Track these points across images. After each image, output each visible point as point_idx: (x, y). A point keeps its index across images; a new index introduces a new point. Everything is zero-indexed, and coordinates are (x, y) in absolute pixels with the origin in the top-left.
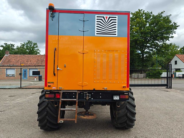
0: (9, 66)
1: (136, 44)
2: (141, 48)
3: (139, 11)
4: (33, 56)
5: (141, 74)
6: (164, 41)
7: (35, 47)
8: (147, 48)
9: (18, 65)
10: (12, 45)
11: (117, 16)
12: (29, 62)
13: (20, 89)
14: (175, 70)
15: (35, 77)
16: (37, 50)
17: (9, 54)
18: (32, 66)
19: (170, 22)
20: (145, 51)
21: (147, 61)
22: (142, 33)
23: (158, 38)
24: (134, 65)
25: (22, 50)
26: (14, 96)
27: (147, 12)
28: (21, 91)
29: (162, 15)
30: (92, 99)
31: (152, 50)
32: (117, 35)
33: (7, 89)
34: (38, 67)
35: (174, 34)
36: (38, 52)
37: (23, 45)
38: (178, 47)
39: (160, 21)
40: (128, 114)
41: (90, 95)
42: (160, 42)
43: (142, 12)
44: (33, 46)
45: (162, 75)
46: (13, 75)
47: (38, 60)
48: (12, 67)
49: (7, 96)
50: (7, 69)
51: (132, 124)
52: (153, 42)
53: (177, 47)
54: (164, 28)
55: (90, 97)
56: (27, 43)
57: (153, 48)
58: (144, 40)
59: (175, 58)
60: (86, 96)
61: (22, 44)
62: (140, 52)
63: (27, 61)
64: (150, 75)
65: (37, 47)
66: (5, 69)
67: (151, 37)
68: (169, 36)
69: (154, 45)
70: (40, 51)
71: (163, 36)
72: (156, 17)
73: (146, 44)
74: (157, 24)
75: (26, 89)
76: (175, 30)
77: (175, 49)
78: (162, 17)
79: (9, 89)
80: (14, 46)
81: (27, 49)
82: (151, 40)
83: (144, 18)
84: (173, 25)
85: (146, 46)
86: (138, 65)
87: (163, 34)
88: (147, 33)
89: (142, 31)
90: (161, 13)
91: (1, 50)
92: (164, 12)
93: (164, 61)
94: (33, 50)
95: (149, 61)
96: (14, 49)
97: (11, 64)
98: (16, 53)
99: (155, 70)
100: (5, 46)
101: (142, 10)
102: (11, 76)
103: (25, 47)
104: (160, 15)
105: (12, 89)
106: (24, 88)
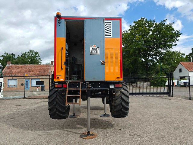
0: (11, 77)
1: (139, 52)
2: (144, 56)
3: (142, 19)
4: (35, 65)
5: (146, 83)
6: (167, 49)
7: (37, 56)
8: (151, 56)
9: (20, 76)
10: (12, 54)
11: (111, 21)
12: (31, 72)
13: (24, 99)
14: (179, 78)
15: (38, 88)
16: (38, 59)
17: (11, 65)
18: (34, 76)
19: (173, 30)
20: (149, 59)
21: (151, 69)
22: (145, 41)
23: (161, 46)
24: (138, 74)
25: (23, 60)
26: (20, 106)
27: (150, 20)
28: (25, 101)
29: (164, 23)
30: (93, 88)
31: (156, 58)
32: (111, 36)
33: (11, 99)
34: (41, 77)
35: (177, 41)
36: (40, 61)
37: (25, 54)
38: (184, 54)
39: (163, 29)
40: (123, 103)
41: (91, 85)
42: (163, 50)
43: (144, 20)
44: (34, 55)
45: (166, 83)
46: (15, 85)
47: (40, 70)
48: (14, 78)
49: (13, 106)
50: (8, 79)
51: (126, 112)
52: (156, 50)
53: (182, 54)
54: (167, 36)
55: (91, 87)
56: (28, 53)
57: (157, 56)
58: (147, 49)
59: (180, 66)
60: (88, 85)
61: (23, 54)
62: (144, 60)
63: (29, 71)
64: (154, 84)
65: (38, 56)
66: (7, 80)
67: (154, 45)
68: (172, 43)
69: (158, 53)
70: (41, 60)
71: (166, 43)
72: (158, 25)
73: (150, 52)
74: (159, 33)
75: (30, 99)
76: (178, 38)
77: (180, 56)
78: (164, 25)
79: (13, 99)
80: (14, 56)
81: (29, 59)
82: (154, 48)
83: (147, 26)
84: (176, 32)
85: (149, 54)
86: (142, 74)
87: (166, 42)
88: (150, 41)
89: (145, 39)
90: (163, 21)
91: (2, 59)
92: (167, 20)
93: (169, 69)
94: (34, 59)
95: (153, 69)
96: (14, 59)
97: (13, 74)
98: (17, 63)
99: (159, 78)
100: (5, 56)
101: (144, 18)
102: (13, 86)
103: (26, 56)
104: (163, 23)
105: (16, 99)
106: (28, 98)
